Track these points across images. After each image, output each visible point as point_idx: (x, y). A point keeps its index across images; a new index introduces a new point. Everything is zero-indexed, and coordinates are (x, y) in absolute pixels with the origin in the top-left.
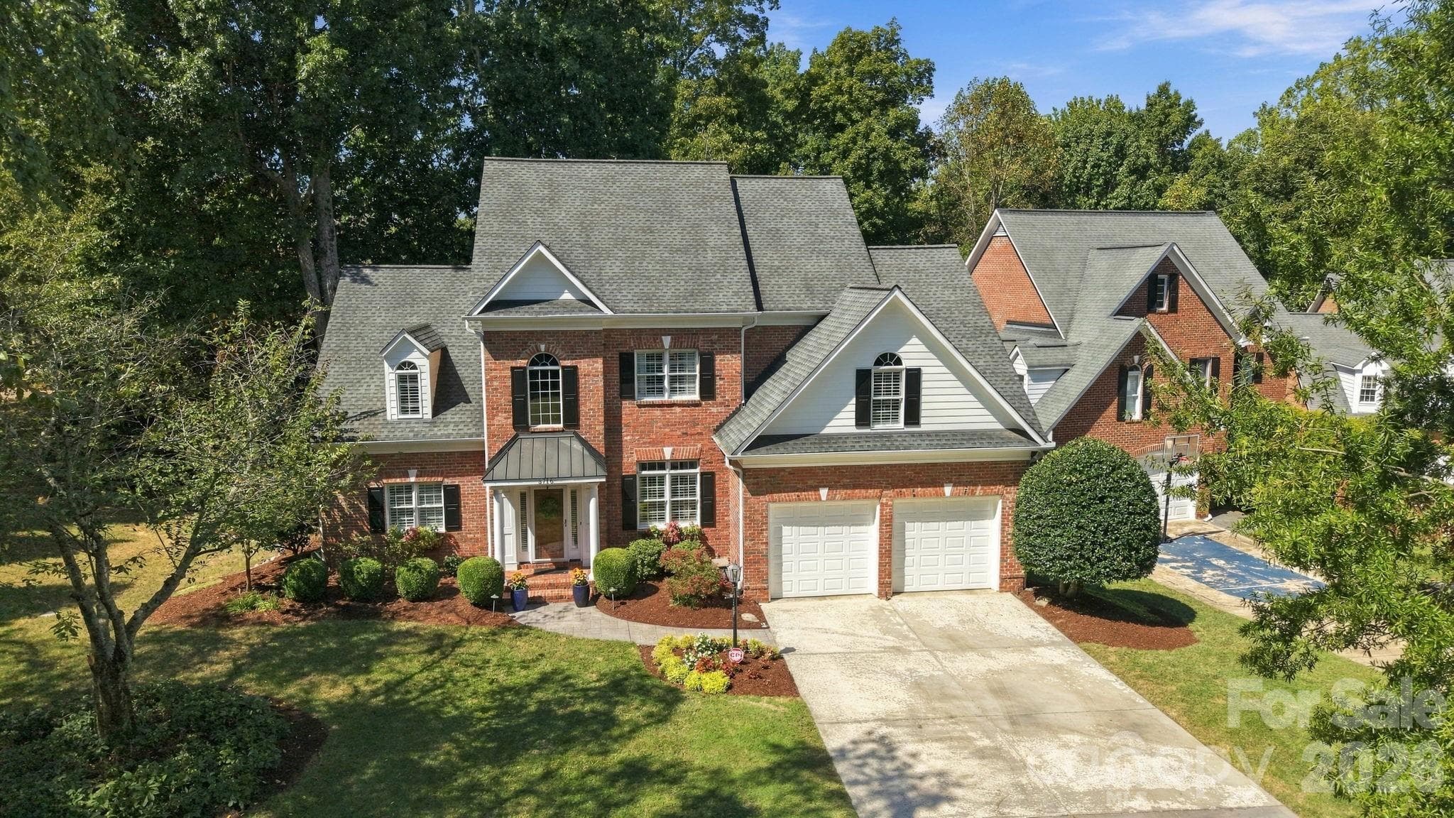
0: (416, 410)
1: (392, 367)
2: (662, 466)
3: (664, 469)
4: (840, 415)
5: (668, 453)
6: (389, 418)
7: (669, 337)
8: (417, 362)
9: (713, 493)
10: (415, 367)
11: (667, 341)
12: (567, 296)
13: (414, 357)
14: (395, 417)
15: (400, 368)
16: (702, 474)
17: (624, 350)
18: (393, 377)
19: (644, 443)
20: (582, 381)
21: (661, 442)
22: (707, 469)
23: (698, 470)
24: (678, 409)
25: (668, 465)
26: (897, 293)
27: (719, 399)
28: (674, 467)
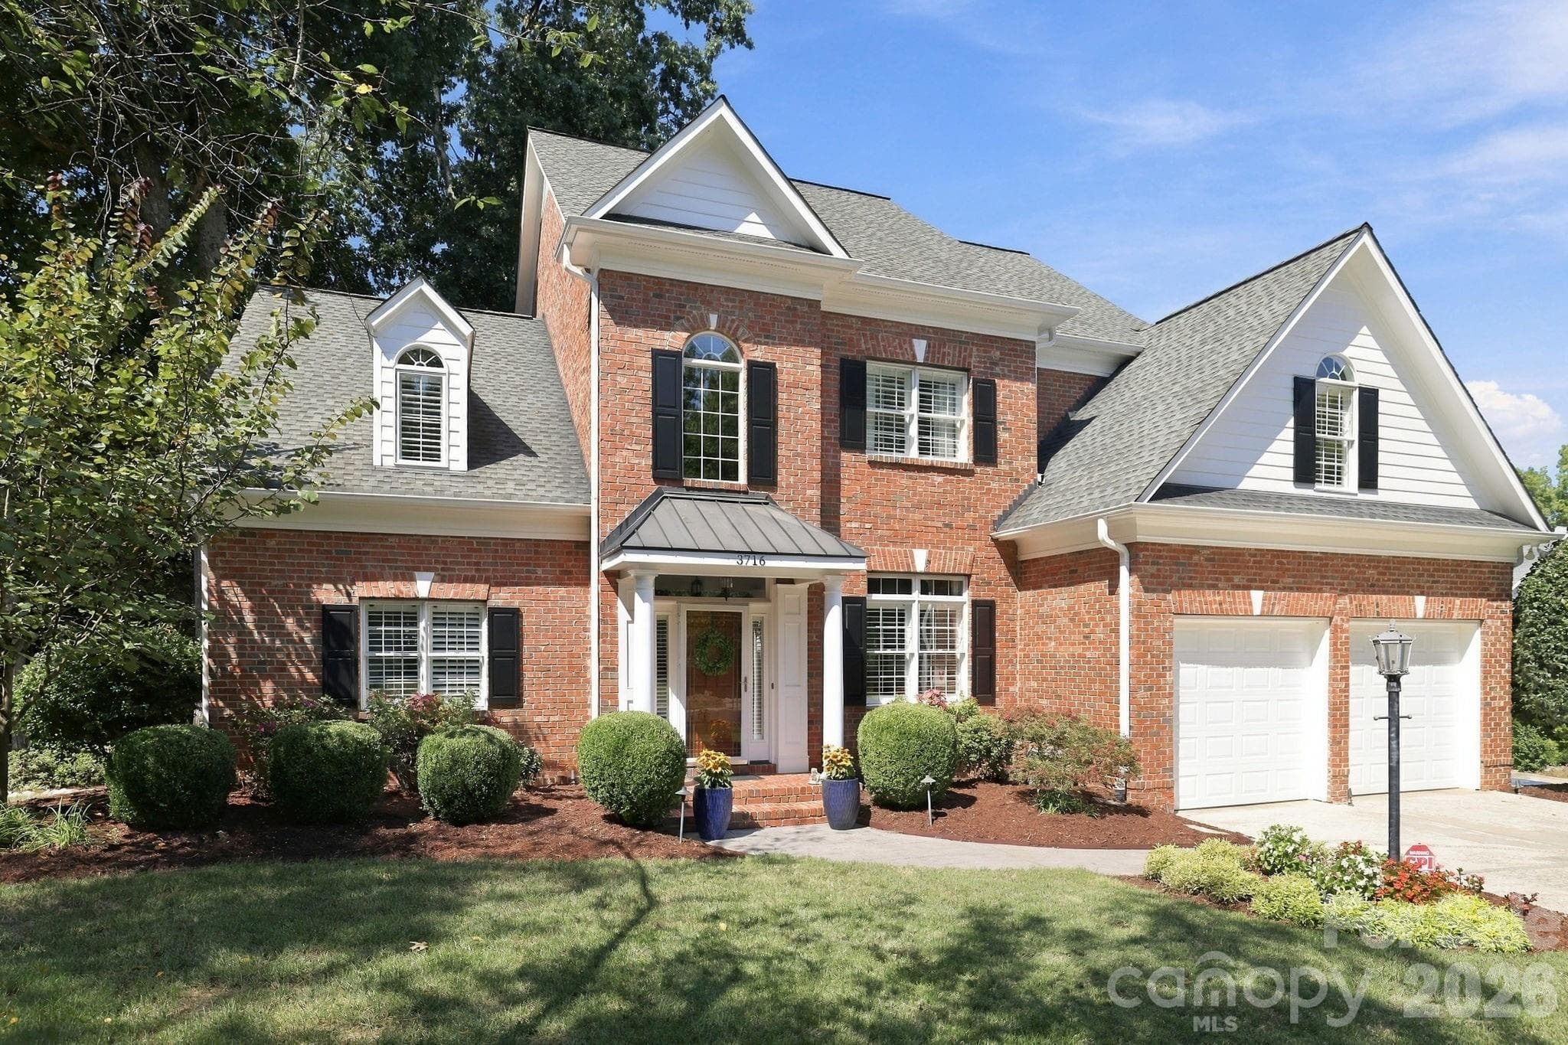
0: (433, 454)
1: (387, 353)
2: (905, 587)
3: (910, 593)
4: (1265, 458)
5: (920, 560)
6: (377, 462)
7: (924, 343)
8: (443, 352)
9: (992, 641)
10: (438, 363)
11: (920, 347)
12: (753, 227)
13: (435, 338)
14: (389, 462)
15: (404, 360)
16: (975, 604)
17: (850, 354)
18: (390, 375)
19: (881, 538)
20: (782, 396)
21: (912, 538)
22: (985, 595)
23: (966, 597)
24: (938, 479)
25: (916, 586)
26: (1366, 238)
27: (1003, 467)
28: (925, 589)
